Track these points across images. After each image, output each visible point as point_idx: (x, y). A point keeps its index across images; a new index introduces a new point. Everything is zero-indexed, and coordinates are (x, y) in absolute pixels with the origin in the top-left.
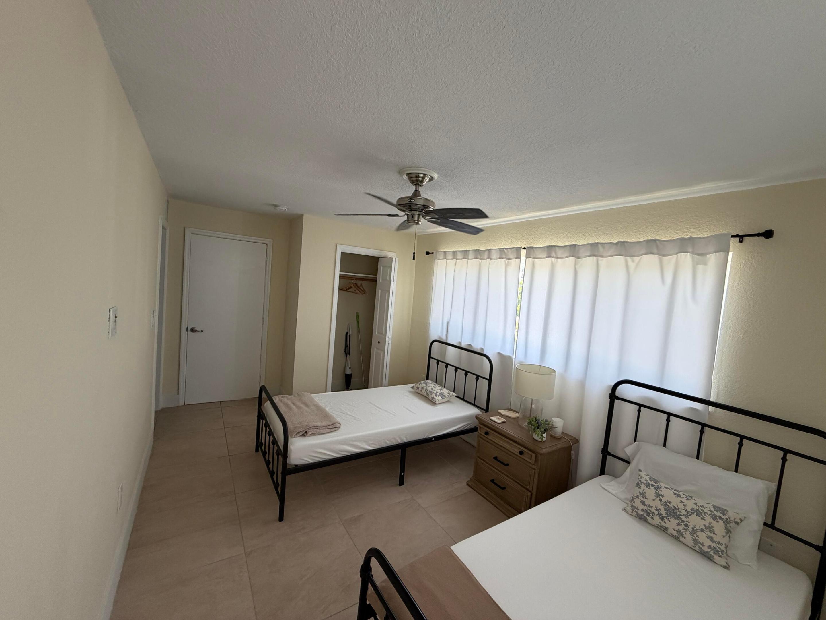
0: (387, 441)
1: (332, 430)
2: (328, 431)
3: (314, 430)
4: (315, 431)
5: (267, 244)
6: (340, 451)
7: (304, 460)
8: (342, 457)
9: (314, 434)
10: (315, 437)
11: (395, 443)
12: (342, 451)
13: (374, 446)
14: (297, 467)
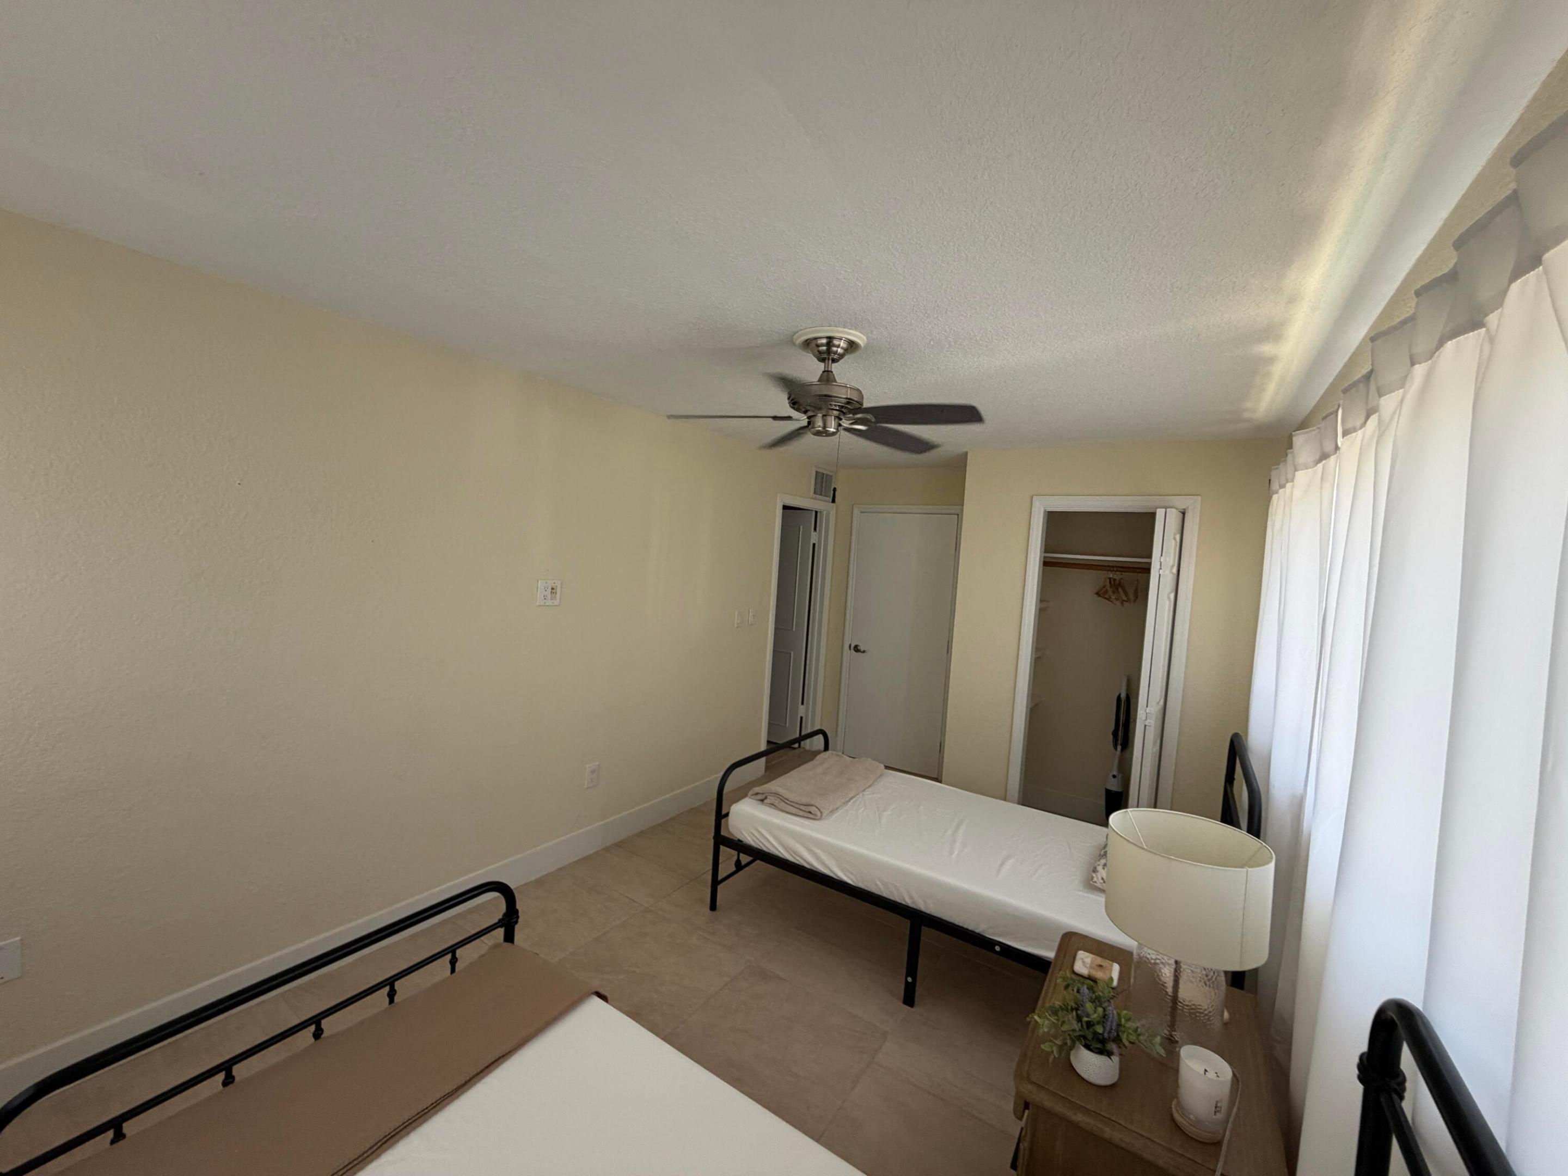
0: (879, 883)
1: (801, 813)
2: (794, 810)
3: (776, 800)
4: (777, 802)
5: (958, 515)
6: (791, 849)
7: (742, 833)
8: (793, 863)
9: (772, 805)
10: (772, 811)
11: (908, 901)
12: (795, 853)
13: (854, 879)
14: (740, 843)
